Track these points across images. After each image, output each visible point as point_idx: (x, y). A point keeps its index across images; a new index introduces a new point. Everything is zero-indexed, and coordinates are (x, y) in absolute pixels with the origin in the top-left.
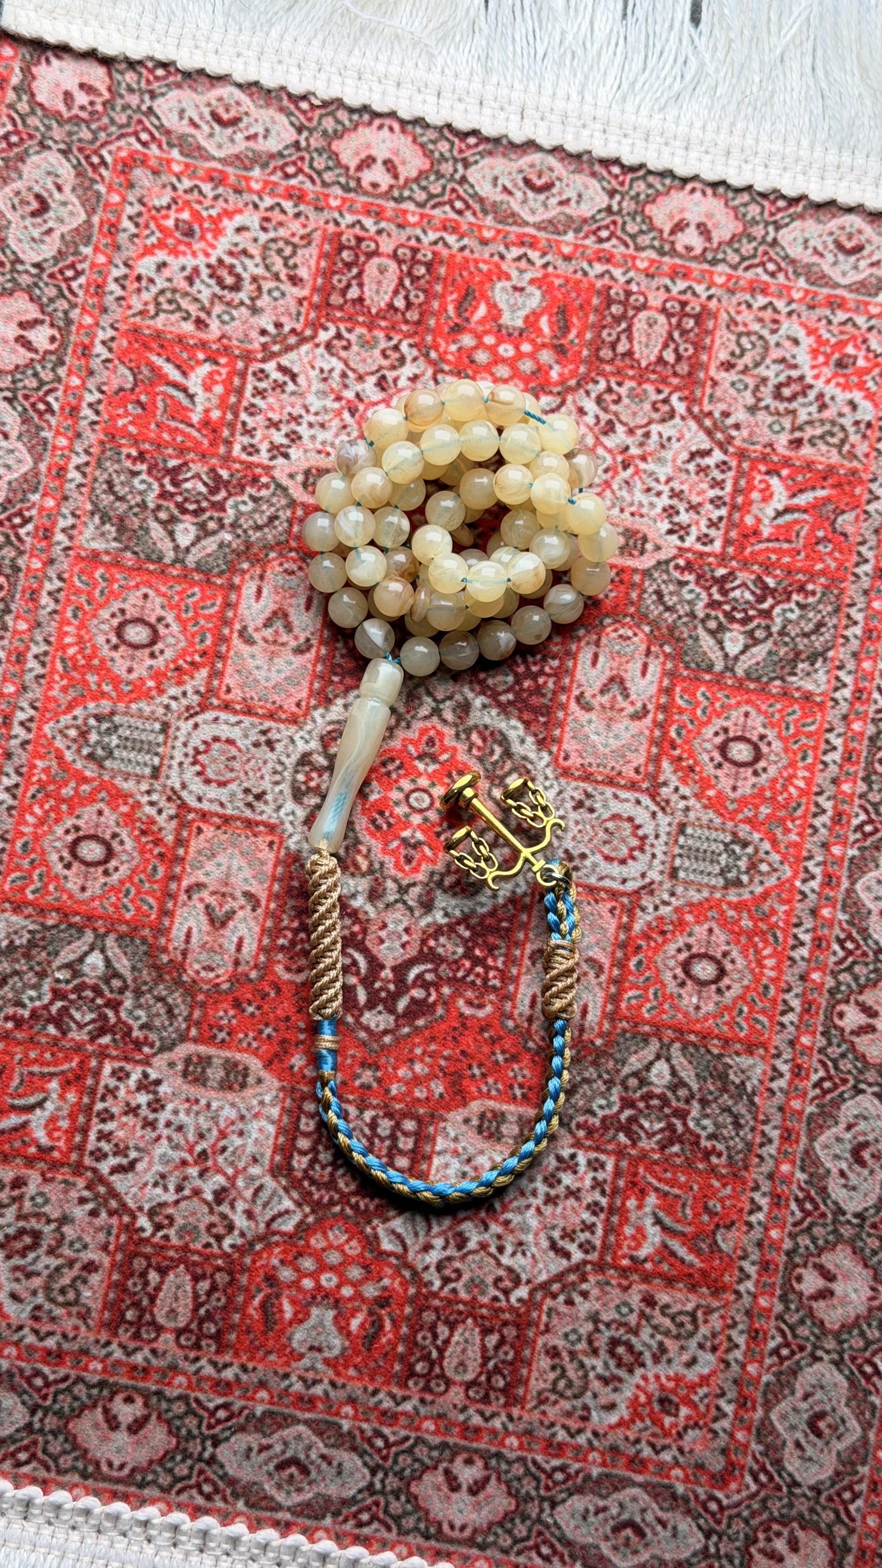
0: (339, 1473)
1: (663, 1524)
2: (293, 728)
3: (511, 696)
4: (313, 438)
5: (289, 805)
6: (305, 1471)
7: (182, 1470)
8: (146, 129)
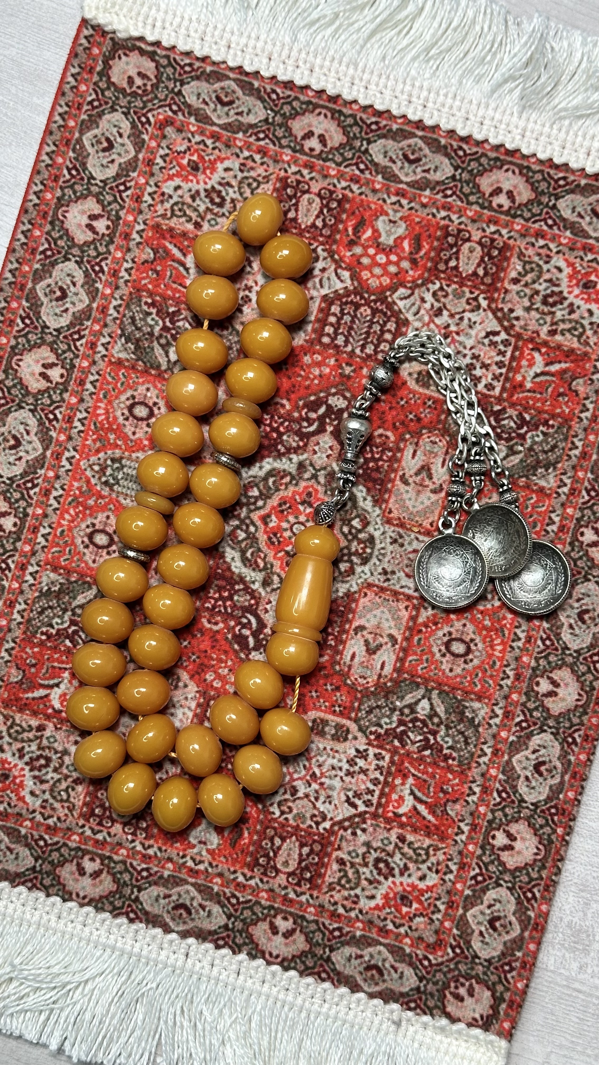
0: (386, 152)
1: (205, 102)
2: (370, 580)
3: (237, 587)
4: (340, 761)
5: (377, 534)
6: (406, 157)
7: (473, 165)
8: (425, 968)
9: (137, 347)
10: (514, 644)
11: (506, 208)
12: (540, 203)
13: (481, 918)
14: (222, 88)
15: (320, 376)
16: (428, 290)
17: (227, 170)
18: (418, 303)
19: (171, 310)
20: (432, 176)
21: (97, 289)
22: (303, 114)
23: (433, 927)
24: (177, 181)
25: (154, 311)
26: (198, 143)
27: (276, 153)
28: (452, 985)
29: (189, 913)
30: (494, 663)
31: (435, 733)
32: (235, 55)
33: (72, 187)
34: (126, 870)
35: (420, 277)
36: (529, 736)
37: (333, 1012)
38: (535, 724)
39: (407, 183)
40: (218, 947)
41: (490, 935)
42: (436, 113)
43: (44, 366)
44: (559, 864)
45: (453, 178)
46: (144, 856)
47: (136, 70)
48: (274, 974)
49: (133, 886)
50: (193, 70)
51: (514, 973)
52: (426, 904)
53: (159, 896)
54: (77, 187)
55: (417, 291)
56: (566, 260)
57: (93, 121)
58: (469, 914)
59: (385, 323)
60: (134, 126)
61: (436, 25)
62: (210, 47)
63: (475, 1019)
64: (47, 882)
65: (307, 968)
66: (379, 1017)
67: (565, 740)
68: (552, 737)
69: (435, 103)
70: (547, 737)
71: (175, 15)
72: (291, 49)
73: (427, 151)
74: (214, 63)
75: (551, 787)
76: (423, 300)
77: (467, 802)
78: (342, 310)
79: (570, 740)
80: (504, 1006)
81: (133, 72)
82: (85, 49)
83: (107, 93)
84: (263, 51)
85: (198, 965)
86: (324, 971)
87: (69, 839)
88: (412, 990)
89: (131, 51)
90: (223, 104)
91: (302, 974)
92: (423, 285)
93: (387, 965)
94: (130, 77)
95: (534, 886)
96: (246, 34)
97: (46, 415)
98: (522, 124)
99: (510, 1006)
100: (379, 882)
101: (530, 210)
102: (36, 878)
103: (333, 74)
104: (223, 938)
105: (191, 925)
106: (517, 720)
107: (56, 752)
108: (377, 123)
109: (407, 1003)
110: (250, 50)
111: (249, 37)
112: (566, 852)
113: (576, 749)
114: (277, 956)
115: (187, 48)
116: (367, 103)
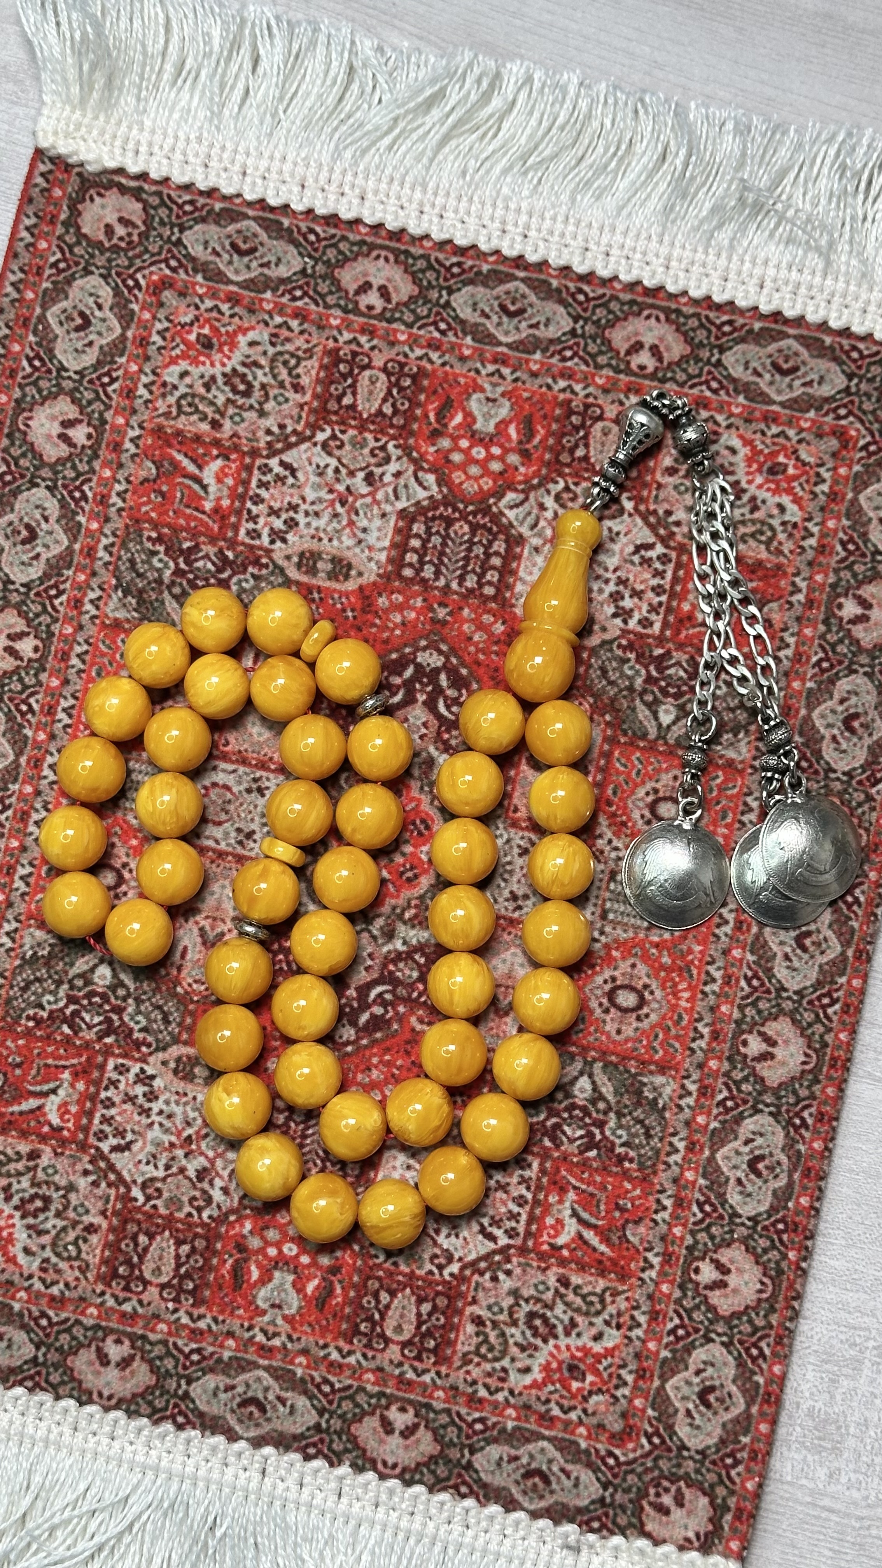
9: (141, 601)
10: (707, 989)
11: (650, 369)
12: (698, 360)
13: (686, 1390)
14: (239, 232)
15: (403, 624)
16: (548, 492)
17: (252, 344)
18: (535, 511)
19: (186, 545)
20: (544, 333)
21: (79, 524)
22: (355, 259)
23: (618, 1408)
24: (184, 365)
25: (162, 549)
26: (211, 310)
27: (320, 315)
28: (652, 1491)
29: (263, 1410)
30: (680, 1017)
31: (601, 1125)
32: (254, 184)
33: (35, 383)
34: (169, 1354)
35: (537, 474)
36: (739, 1120)
37: (481, 1541)
38: (745, 1102)
39: (508, 345)
40: (307, 1458)
41: (702, 1415)
42: (541, 244)
43: (9, 637)
44: (796, 1304)
45: (573, 333)
46: (193, 1331)
47: (116, 216)
48: (391, 1492)
49: (180, 1377)
50: (196, 209)
51: (740, 1468)
52: (605, 1375)
53: (217, 1388)
54: (43, 384)
55: (532, 495)
56: (741, 437)
57: (60, 290)
58: (668, 1386)
59: (491, 543)
60: (117, 293)
61: (533, 122)
62: (218, 175)
63: (688, 1540)
64: (55, 1378)
65: (439, 1481)
66: (549, 1546)
67: (790, 1122)
68: (771, 1119)
69: (539, 230)
70: (763, 1121)
71: (165, 135)
72: (331, 171)
73: (533, 298)
74: (225, 198)
75: (775, 1192)
76: (542, 507)
77: (655, 1221)
78: (428, 529)
79: (797, 1121)
80: (728, 1517)
81: (111, 218)
82: (43, 191)
83: (76, 250)
84: (292, 175)
85: (281, 1486)
86: (464, 1483)
87: (83, 1313)
88: (593, 1502)
89: (106, 189)
90: (241, 253)
91: (431, 1490)
92: (540, 485)
93: (555, 1469)
94: (107, 226)
95: (761, 1339)
96: (266, 155)
97: (17, 706)
98: (664, 250)
99: (738, 1517)
100: (536, 1348)
101: (684, 370)
102: (39, 1373)
103: (393, 200)
104: (314, 1445)
105: (266, 1428)
106: (720, 1097)
107: (58, 1189)
108: (459, 264)
109: (587, 1523)
110: (274, 176)
111: (272, 158)
112: (803, 1285)
113: (807, 1135)
114: (395, 1466)
115: (184, 179)
116: (445, 236)
